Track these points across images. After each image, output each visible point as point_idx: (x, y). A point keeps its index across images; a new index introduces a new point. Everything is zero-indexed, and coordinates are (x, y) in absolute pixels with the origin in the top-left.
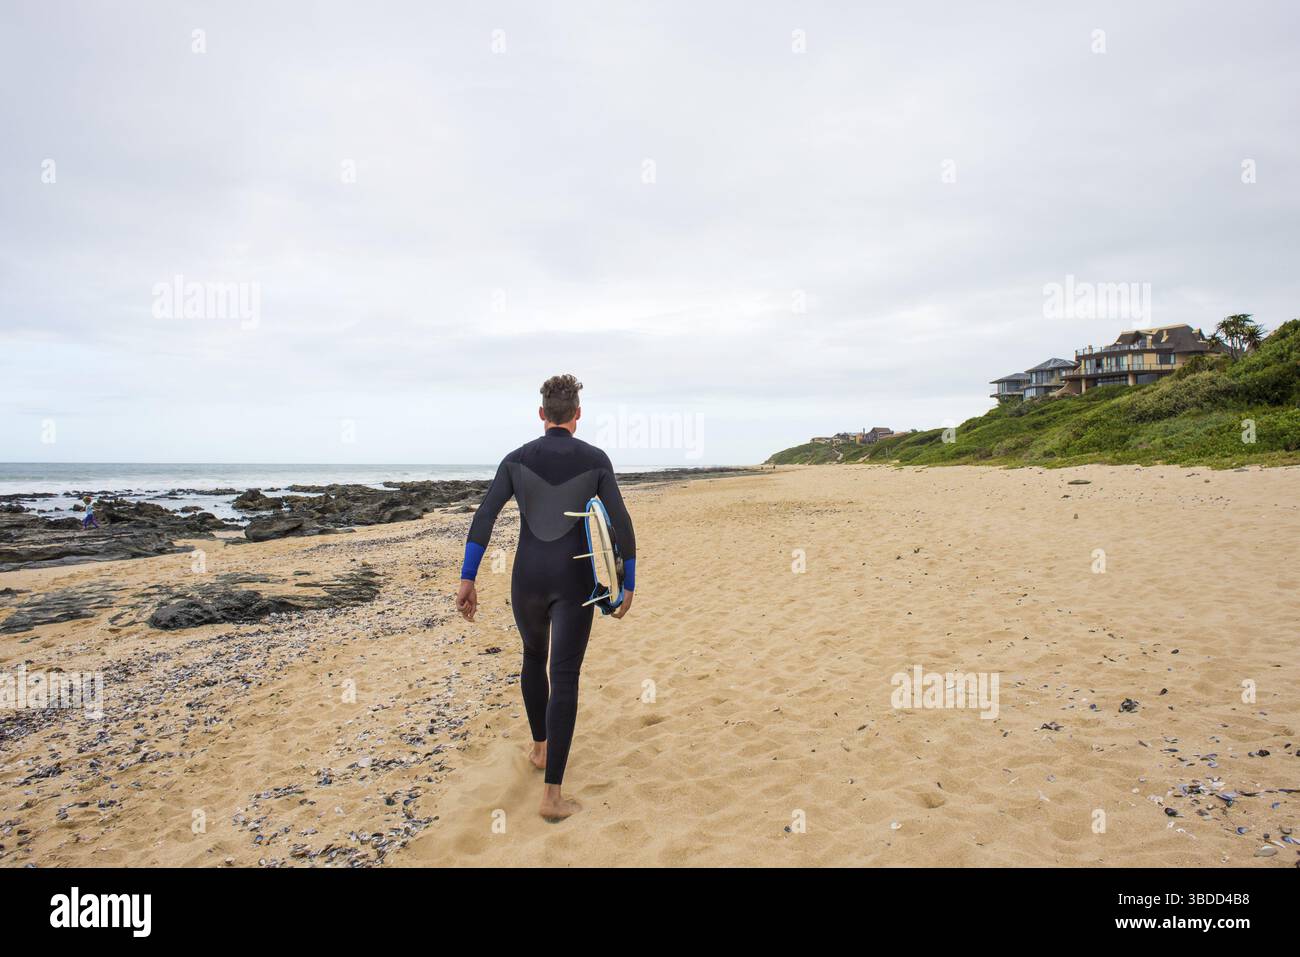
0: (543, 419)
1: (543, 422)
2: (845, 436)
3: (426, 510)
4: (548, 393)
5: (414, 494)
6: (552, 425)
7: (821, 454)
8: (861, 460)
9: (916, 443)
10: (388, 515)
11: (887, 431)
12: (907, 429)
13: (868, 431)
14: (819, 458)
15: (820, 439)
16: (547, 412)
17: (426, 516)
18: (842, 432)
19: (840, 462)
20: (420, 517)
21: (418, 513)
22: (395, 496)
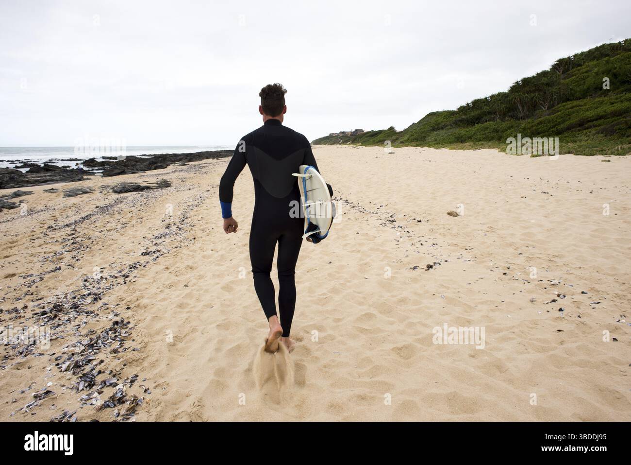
0: (262, 114)
1: (262, 116)
2: (343, 133)
3: (168, 165)
4: (265, 96)
5: (160, 159)
6: (270, 118)
7: (333, 140)
8: (349, 143)
9: (370, 136)
10: (153, 167)
11: (362, 131)
12: (369, 130)
13: (353, 130)
14: (332, 142)
15: (333, 134)
16: (264, 109)
17: (168, 167)
18: (342, 131)
19: (340, 144)
20: (166, 168)
21: (165, 166)
22: (153, 160)
